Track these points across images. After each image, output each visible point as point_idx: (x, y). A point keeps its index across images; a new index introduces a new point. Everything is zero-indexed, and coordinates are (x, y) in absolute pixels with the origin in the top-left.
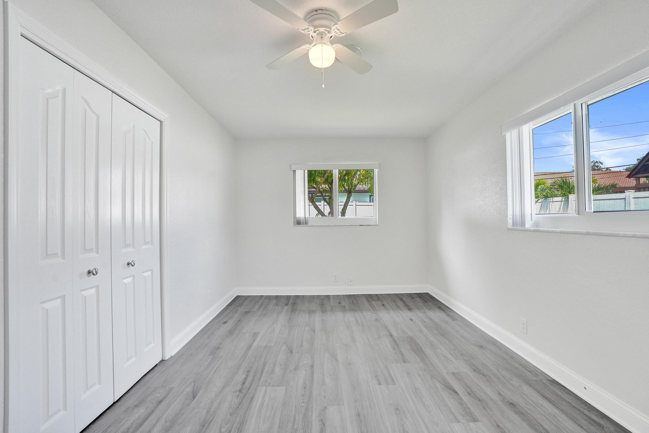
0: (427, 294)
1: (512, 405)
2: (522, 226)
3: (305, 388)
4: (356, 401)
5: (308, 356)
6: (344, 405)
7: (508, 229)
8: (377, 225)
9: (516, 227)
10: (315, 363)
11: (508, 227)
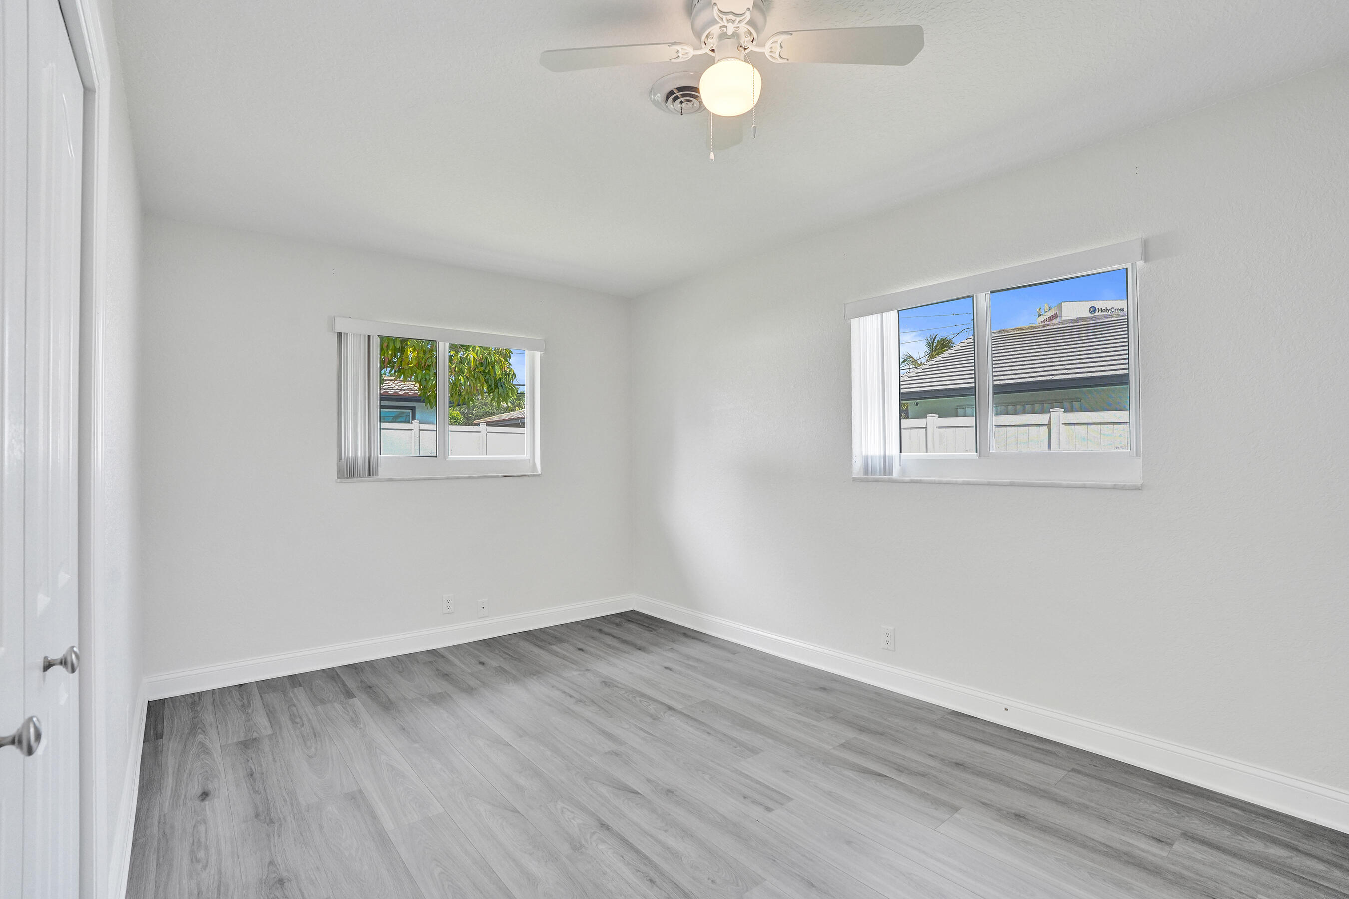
0: (633, 612)
1: (958, 765)
2: (885, 474)
3: (651, 880)
4: (774, 860)
5: (566, 806)
6: (765, 880)
7: (854, 480)
8: (538, 476)
9: (872, 475)
10: (600, 816)
11: (853, 477)
